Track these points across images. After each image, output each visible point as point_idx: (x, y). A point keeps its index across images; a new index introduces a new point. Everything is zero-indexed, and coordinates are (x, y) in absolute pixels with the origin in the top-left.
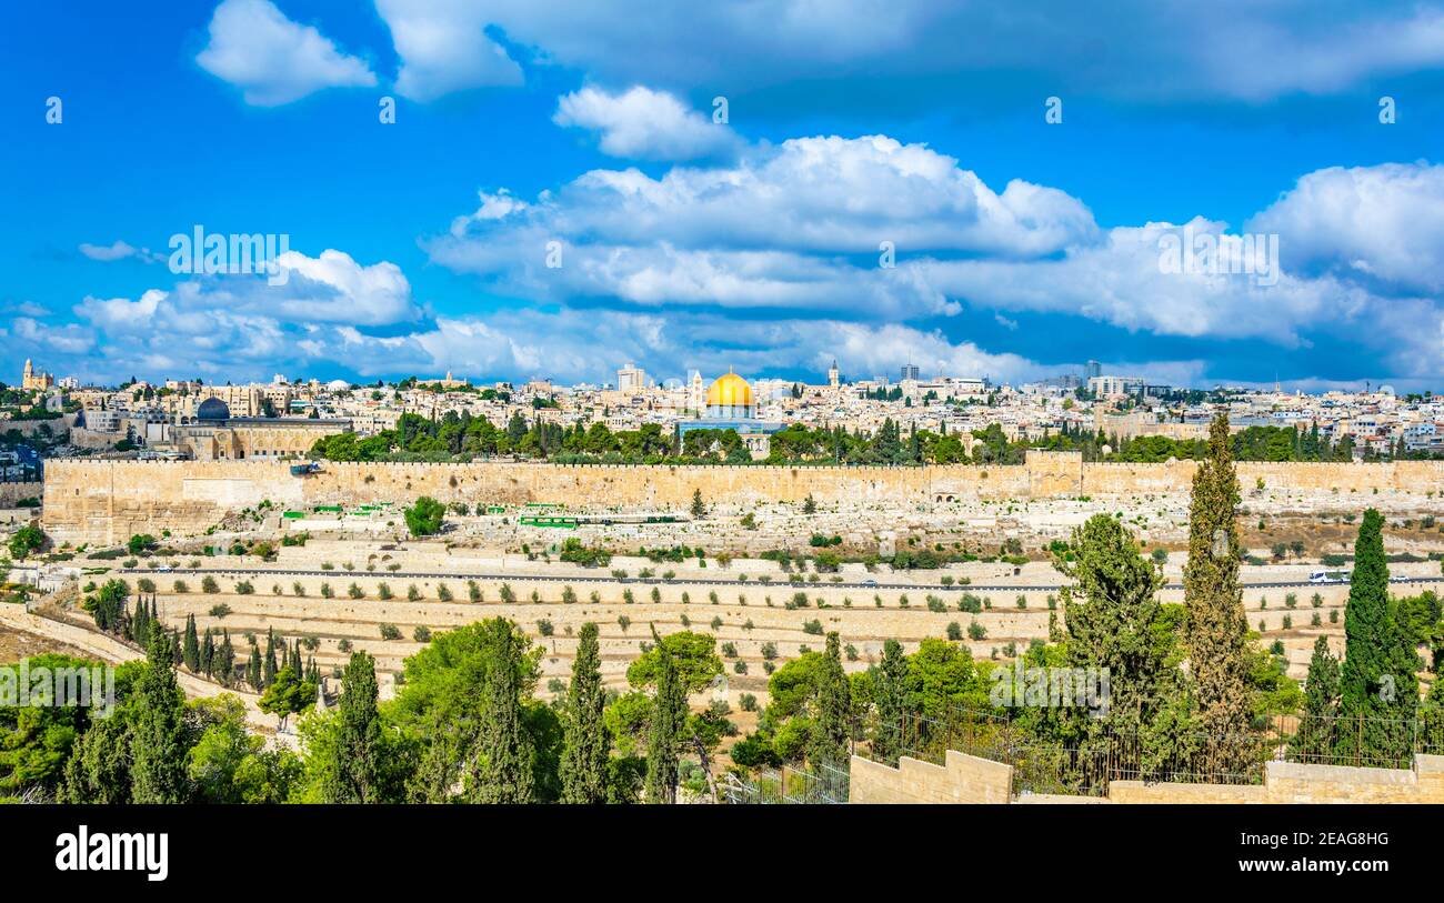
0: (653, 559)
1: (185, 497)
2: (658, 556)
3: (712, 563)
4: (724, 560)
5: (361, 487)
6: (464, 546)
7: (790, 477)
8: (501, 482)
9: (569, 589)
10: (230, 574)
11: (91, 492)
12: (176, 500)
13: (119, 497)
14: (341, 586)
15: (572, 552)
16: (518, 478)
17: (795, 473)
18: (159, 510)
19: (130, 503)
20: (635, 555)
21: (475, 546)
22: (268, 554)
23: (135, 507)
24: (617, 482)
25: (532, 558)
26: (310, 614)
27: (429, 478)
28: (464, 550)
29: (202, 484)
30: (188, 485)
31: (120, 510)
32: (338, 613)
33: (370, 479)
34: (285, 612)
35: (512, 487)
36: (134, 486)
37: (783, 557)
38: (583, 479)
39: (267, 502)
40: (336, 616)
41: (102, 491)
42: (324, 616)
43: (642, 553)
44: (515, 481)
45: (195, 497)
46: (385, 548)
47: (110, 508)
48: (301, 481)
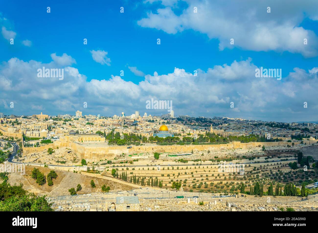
0: (194, 161)
1: (109, 153)
2: (195, 161)
3: (202, 162)
4: (204, 161)
5: (138, 150)
6: (165, 160)
7: (202, 147)
8: (160, 149)
9: (187, 167)
10: (130, 167)
11: (93, 153)
12: (107, 153)
13: (98, 153)
14: (151, 168)
15: (182, 161)
16: (162, 148)
17: (202, 146)
18: (104, 155)
19: (100, 154)
20: (191, 161)
21: (167, 160)
22: (131, 163)
23: (100, 155)
24: (177, 148)
25: (176, 162)
26: (147, 173)
27: (149, 149)
28: (166, 161)
29: (112, 151)
30: (110, 151)
31: (98, 155)
32: (152, 172)
33: (139, 149)
34: (142, 173)
35: (162, 150)
36: (100, 151)
37: (212, 160)
38: (172, 148)
39: (123, 153)
40: (151, 173)
41: (95, 152)
42: (149, 173)
43: (192, 160)
44: (162, 149)
45: (111, 153)
46: (152, 161)
47: (96, 155)
48: (128, 149)
